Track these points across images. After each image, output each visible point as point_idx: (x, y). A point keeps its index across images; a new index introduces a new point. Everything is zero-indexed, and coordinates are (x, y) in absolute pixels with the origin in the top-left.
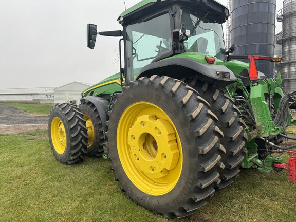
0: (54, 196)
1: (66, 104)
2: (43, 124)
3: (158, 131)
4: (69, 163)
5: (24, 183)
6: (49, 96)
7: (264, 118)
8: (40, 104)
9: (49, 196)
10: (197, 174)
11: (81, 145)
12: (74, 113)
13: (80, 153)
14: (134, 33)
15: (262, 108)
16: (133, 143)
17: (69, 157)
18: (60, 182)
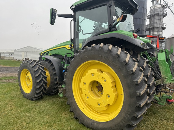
0: (28, 123)
1: (32, 61)
2: (9, 72)
3: (104, 80)
4: (34, 99)
5: (3, 114)
6: (11, 55)
7: (167, 73)
8: (4, 59)
9: (24, 123)
10: (134, 109)
11: (43, 88)
12: (38, 66)
13: (42, 93)
14: (80, 17)
15: (166, 67)
16: (84, 87)
17: (34, 95)
18: (30, 112)
